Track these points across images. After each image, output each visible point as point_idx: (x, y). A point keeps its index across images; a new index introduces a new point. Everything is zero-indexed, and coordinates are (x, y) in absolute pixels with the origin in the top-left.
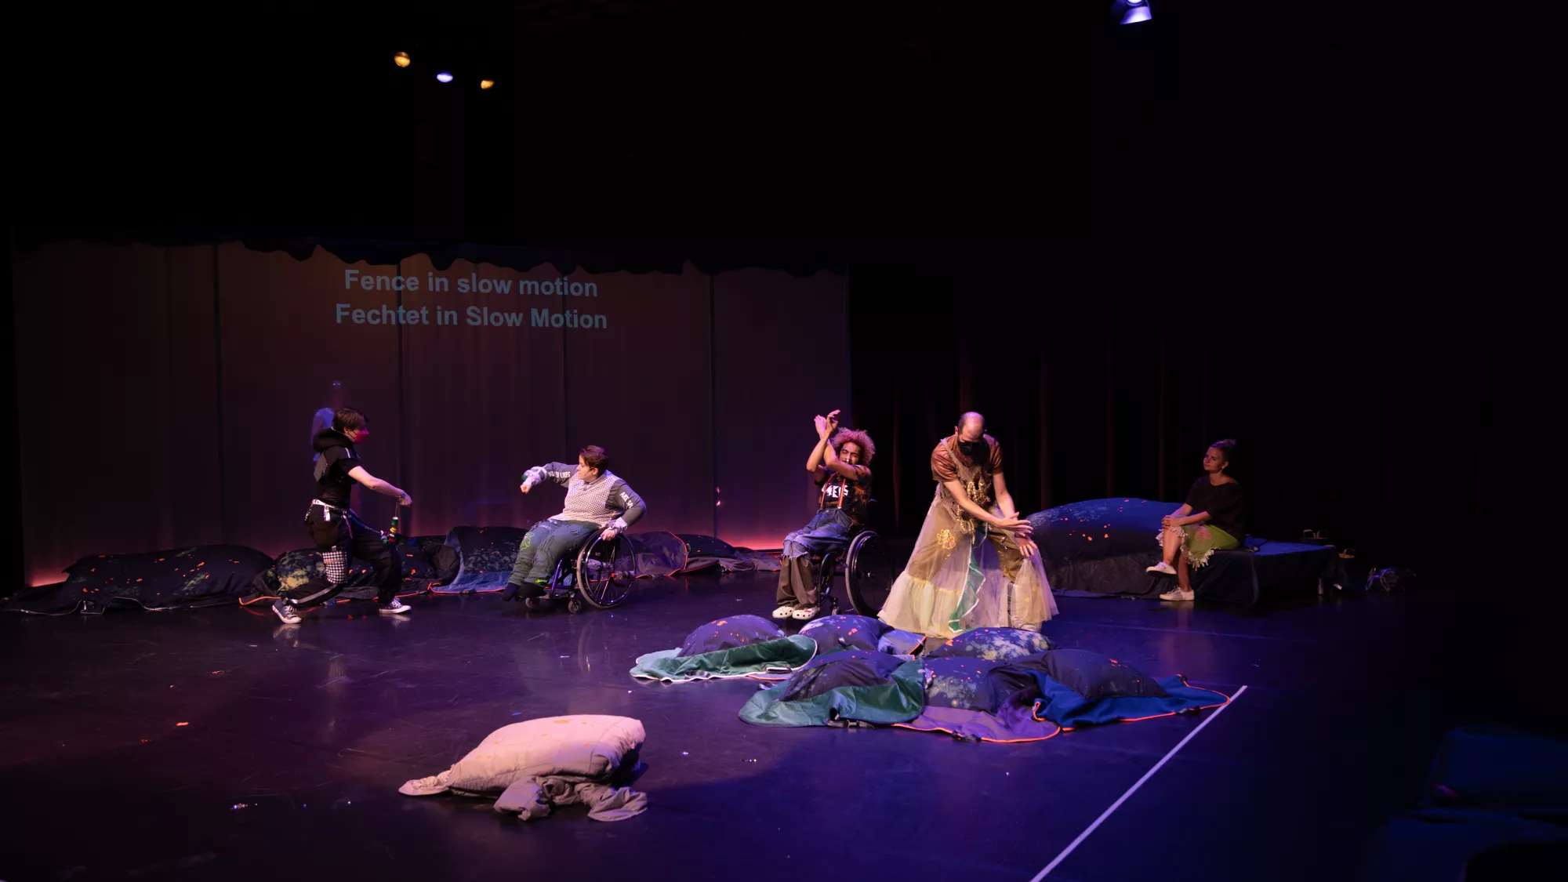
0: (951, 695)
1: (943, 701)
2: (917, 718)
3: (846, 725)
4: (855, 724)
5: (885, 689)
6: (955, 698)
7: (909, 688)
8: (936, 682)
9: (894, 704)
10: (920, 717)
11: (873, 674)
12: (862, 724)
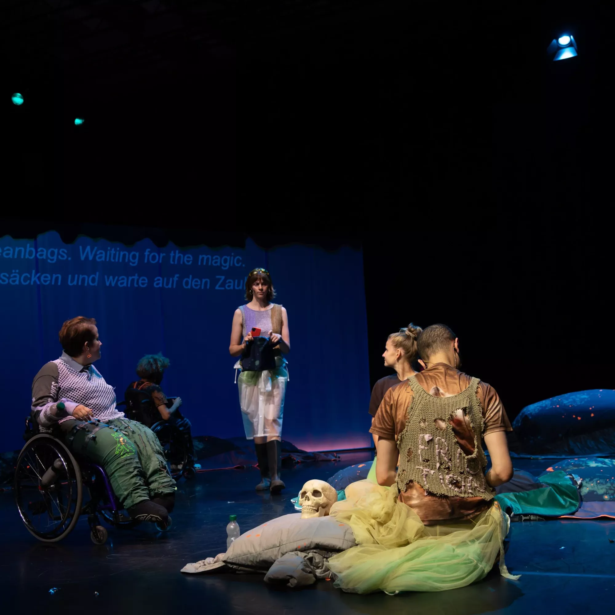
0: (601, 492)
1: (594, 497)
2: (577, 511)
3: (520, 519)
4: (528, 518)
5: (543, 492)
6: (606, 494)
7: (563, 489)
8: (584, 483)
9: (552, 502)
10: (579, 510)
11: (530, 481)
12: (532, 518)
